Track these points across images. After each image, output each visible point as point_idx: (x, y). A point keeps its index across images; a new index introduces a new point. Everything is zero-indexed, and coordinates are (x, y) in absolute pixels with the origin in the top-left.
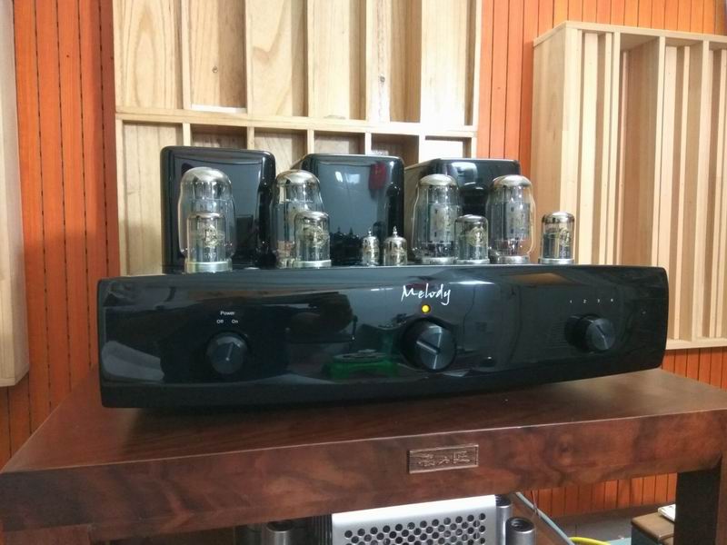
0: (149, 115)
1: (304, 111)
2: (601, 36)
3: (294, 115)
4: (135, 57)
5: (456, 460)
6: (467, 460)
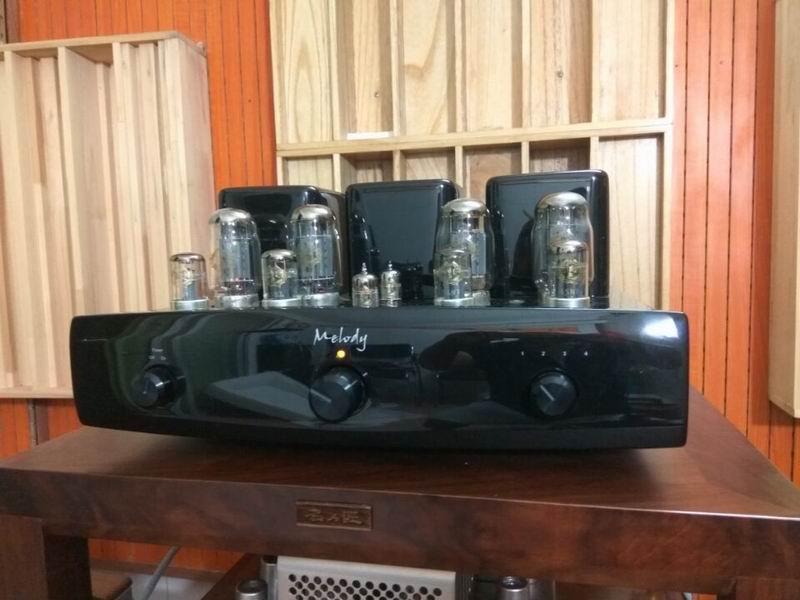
5: (346, 520)
6: (359, 522)
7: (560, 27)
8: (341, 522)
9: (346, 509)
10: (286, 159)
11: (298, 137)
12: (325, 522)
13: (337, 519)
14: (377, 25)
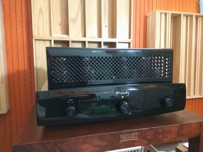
0: (42, 38)
1: (85, 36)
2: (166, 14)
3: (82, 37)
4: (38, 21)
5: (132, 138)
6: (135, 138)
7: (106, 15)
8: (130, 138)
9: (132, 135)
10: (36, 40)
11: (39, 34)
12: (127, 139)
13: (129, 138)
14: (60, 6)
